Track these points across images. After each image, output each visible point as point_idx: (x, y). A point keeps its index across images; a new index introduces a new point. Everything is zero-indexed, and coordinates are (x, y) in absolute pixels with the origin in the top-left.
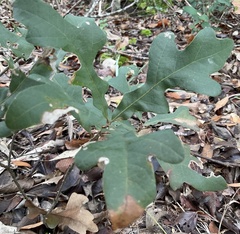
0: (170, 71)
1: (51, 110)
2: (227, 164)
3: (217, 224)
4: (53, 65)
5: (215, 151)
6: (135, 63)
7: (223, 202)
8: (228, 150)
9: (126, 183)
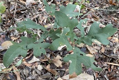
0: (95, 34)
1: (60, 46)
2: (108, 56)
3: (99, 74)
4: (62, 30)
5: (106, 50)
6: (87, 8)
7: (102, 68)
8: (110, 51)
9: (75, 69)
